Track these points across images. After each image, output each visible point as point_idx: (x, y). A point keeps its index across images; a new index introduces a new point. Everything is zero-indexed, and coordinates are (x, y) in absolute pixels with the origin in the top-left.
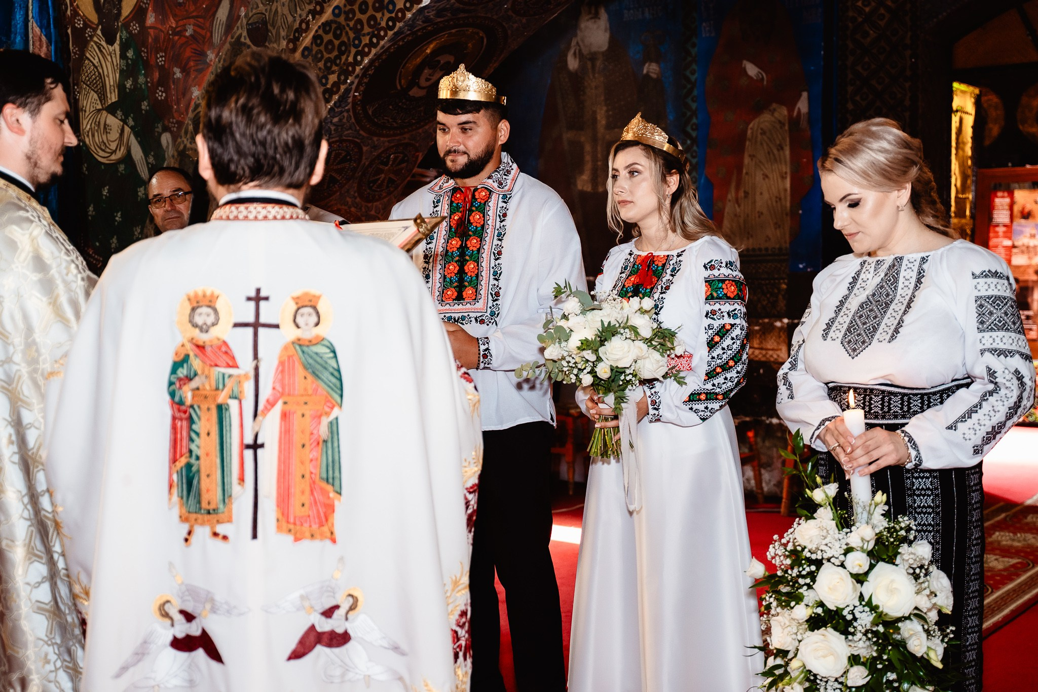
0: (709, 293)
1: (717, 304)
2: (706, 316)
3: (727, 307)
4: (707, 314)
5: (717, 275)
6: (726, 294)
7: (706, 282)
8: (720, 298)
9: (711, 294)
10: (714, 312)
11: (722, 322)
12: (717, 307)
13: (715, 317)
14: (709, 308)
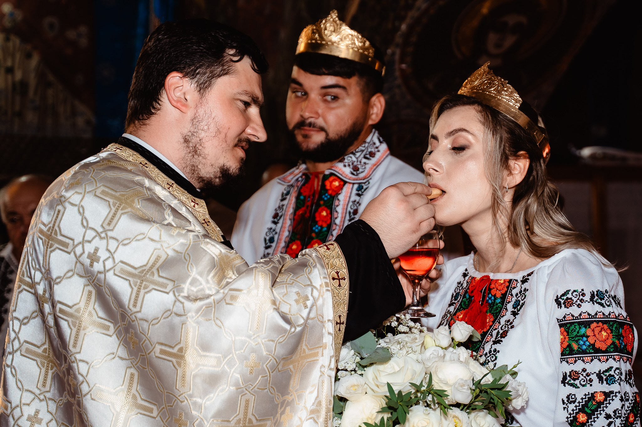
0: (566, 344)
1: (579, 362)
2: (564, 382)
3: (596, 366)
4: (565, 378)
5: (576, 315)
6: (593, 345)
7: (561, 326)
8: (584, 352)
9: (569, 346)
10: (574, 375)
11: (589, 390)
12: (579, 366)
13: (577, 382)
14: (567, 368)
